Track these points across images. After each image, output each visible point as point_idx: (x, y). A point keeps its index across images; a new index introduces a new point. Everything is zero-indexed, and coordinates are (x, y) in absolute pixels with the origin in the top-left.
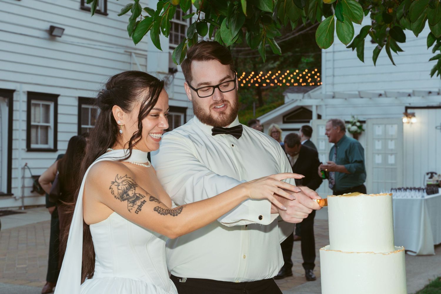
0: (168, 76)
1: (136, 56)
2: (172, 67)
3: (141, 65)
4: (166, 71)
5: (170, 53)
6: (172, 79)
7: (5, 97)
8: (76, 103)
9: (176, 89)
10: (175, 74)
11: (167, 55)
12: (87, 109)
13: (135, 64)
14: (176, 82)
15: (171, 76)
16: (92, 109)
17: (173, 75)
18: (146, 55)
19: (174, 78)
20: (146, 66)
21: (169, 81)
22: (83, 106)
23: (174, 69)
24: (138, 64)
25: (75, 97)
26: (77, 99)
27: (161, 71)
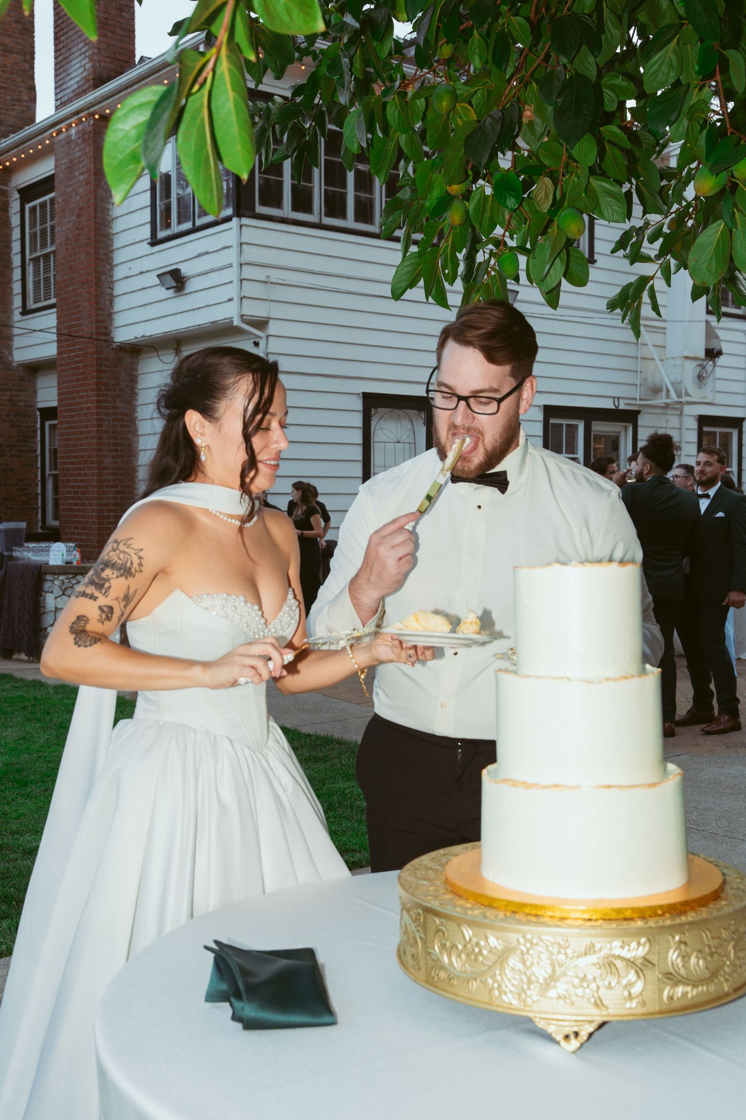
0: (705, 363)
1: (646, 331)
2: (711, 347)
3: (654, 346)
4: (702, 354)
5: (707, 322)
6: (712, 367)
7: (420, 410)
8: (540, 416)
9: (720, 386)
10: (717, 359)
11: (704, 324)
12: (562, 425)
13: (646, 345)
14: (719, 372)
15: (711, 363)
16: (567, 425)
17: (714, 362)
18: (665, 328)
19: (715, 365)
20: (665, 347)
21: (707, 373)
22: (552, 421)
23: (715, 351)
24: (650, 345)
25: (539, 406)
26: (542, 407)
27: (691, 355)
